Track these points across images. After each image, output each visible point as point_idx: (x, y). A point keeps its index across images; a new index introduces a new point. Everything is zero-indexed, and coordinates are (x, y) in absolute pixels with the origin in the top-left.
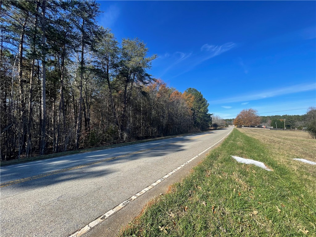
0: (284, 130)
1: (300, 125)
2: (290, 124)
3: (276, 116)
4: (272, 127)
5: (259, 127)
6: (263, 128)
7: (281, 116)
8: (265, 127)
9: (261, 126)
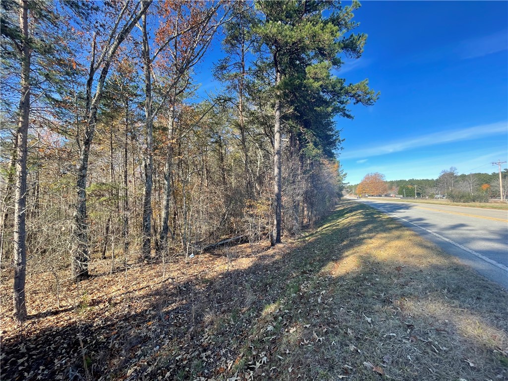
0: (415, 199)
1: (431, 193)
2: (420, 191)
3: (401, 181)
4: (402, 196)
5: (386, 196)
6: (392, 197)
7: (407, 180)
8: (394, 196)
9: (390, 194)
